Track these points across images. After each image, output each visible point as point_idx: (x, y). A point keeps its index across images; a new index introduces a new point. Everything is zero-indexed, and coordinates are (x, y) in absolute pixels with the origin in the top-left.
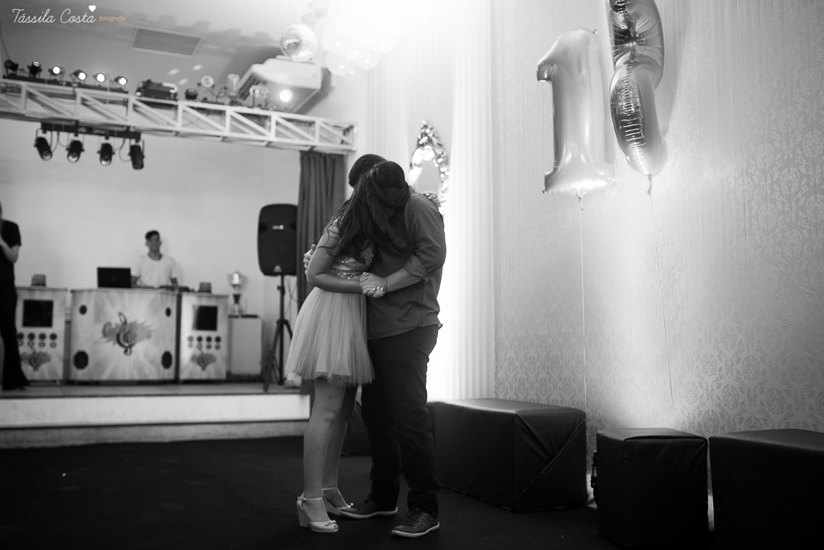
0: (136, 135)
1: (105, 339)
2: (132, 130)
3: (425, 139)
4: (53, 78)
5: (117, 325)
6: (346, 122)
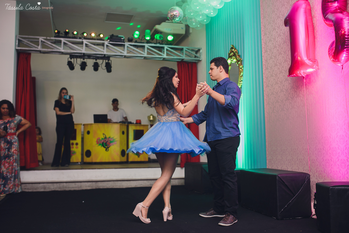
0: (108, 58)
1: (98, 145)
2: (106, 56)
3: (232, 54)
4: (74, 36)
5: (102, 139)
6: (197, 48)
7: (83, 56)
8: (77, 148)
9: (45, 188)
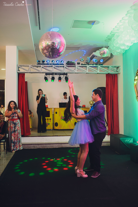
1: (61, 120)
2: (65, 73)
4: (47, 63)
5: (64, 116)
6: (117, 66)
7: (52, 74)
8: (50, 121)
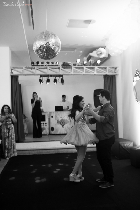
0: (62, 76)
1: (58, 124)
2: (61, 75)
3: (137, 74)
4: (42, 64)
5: (60, 120)
6: (115, 67)
7: (47, 76)
8: (46, 126)
9: (29, 153)
